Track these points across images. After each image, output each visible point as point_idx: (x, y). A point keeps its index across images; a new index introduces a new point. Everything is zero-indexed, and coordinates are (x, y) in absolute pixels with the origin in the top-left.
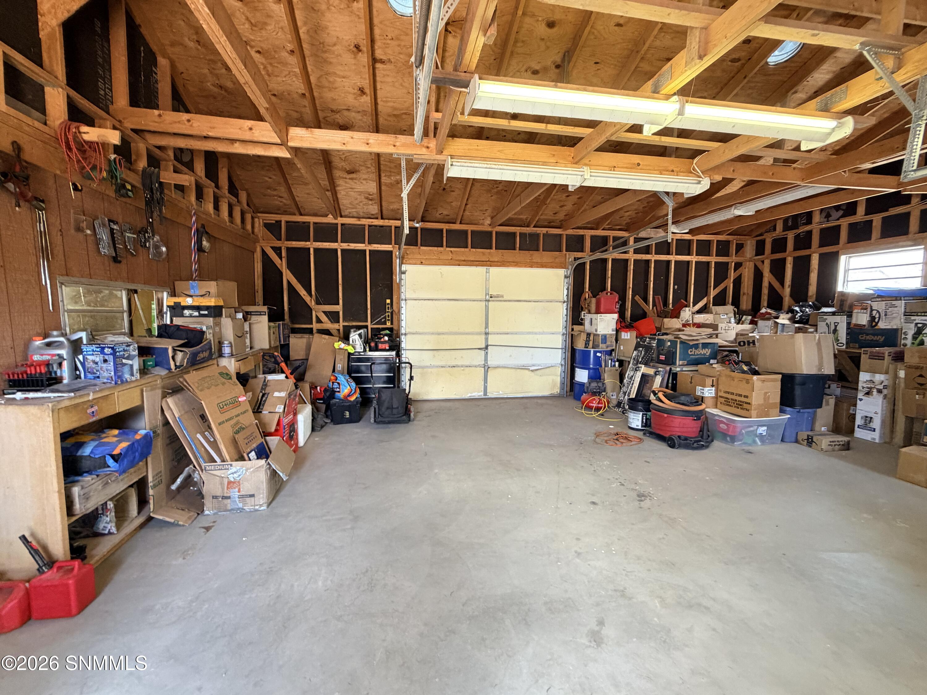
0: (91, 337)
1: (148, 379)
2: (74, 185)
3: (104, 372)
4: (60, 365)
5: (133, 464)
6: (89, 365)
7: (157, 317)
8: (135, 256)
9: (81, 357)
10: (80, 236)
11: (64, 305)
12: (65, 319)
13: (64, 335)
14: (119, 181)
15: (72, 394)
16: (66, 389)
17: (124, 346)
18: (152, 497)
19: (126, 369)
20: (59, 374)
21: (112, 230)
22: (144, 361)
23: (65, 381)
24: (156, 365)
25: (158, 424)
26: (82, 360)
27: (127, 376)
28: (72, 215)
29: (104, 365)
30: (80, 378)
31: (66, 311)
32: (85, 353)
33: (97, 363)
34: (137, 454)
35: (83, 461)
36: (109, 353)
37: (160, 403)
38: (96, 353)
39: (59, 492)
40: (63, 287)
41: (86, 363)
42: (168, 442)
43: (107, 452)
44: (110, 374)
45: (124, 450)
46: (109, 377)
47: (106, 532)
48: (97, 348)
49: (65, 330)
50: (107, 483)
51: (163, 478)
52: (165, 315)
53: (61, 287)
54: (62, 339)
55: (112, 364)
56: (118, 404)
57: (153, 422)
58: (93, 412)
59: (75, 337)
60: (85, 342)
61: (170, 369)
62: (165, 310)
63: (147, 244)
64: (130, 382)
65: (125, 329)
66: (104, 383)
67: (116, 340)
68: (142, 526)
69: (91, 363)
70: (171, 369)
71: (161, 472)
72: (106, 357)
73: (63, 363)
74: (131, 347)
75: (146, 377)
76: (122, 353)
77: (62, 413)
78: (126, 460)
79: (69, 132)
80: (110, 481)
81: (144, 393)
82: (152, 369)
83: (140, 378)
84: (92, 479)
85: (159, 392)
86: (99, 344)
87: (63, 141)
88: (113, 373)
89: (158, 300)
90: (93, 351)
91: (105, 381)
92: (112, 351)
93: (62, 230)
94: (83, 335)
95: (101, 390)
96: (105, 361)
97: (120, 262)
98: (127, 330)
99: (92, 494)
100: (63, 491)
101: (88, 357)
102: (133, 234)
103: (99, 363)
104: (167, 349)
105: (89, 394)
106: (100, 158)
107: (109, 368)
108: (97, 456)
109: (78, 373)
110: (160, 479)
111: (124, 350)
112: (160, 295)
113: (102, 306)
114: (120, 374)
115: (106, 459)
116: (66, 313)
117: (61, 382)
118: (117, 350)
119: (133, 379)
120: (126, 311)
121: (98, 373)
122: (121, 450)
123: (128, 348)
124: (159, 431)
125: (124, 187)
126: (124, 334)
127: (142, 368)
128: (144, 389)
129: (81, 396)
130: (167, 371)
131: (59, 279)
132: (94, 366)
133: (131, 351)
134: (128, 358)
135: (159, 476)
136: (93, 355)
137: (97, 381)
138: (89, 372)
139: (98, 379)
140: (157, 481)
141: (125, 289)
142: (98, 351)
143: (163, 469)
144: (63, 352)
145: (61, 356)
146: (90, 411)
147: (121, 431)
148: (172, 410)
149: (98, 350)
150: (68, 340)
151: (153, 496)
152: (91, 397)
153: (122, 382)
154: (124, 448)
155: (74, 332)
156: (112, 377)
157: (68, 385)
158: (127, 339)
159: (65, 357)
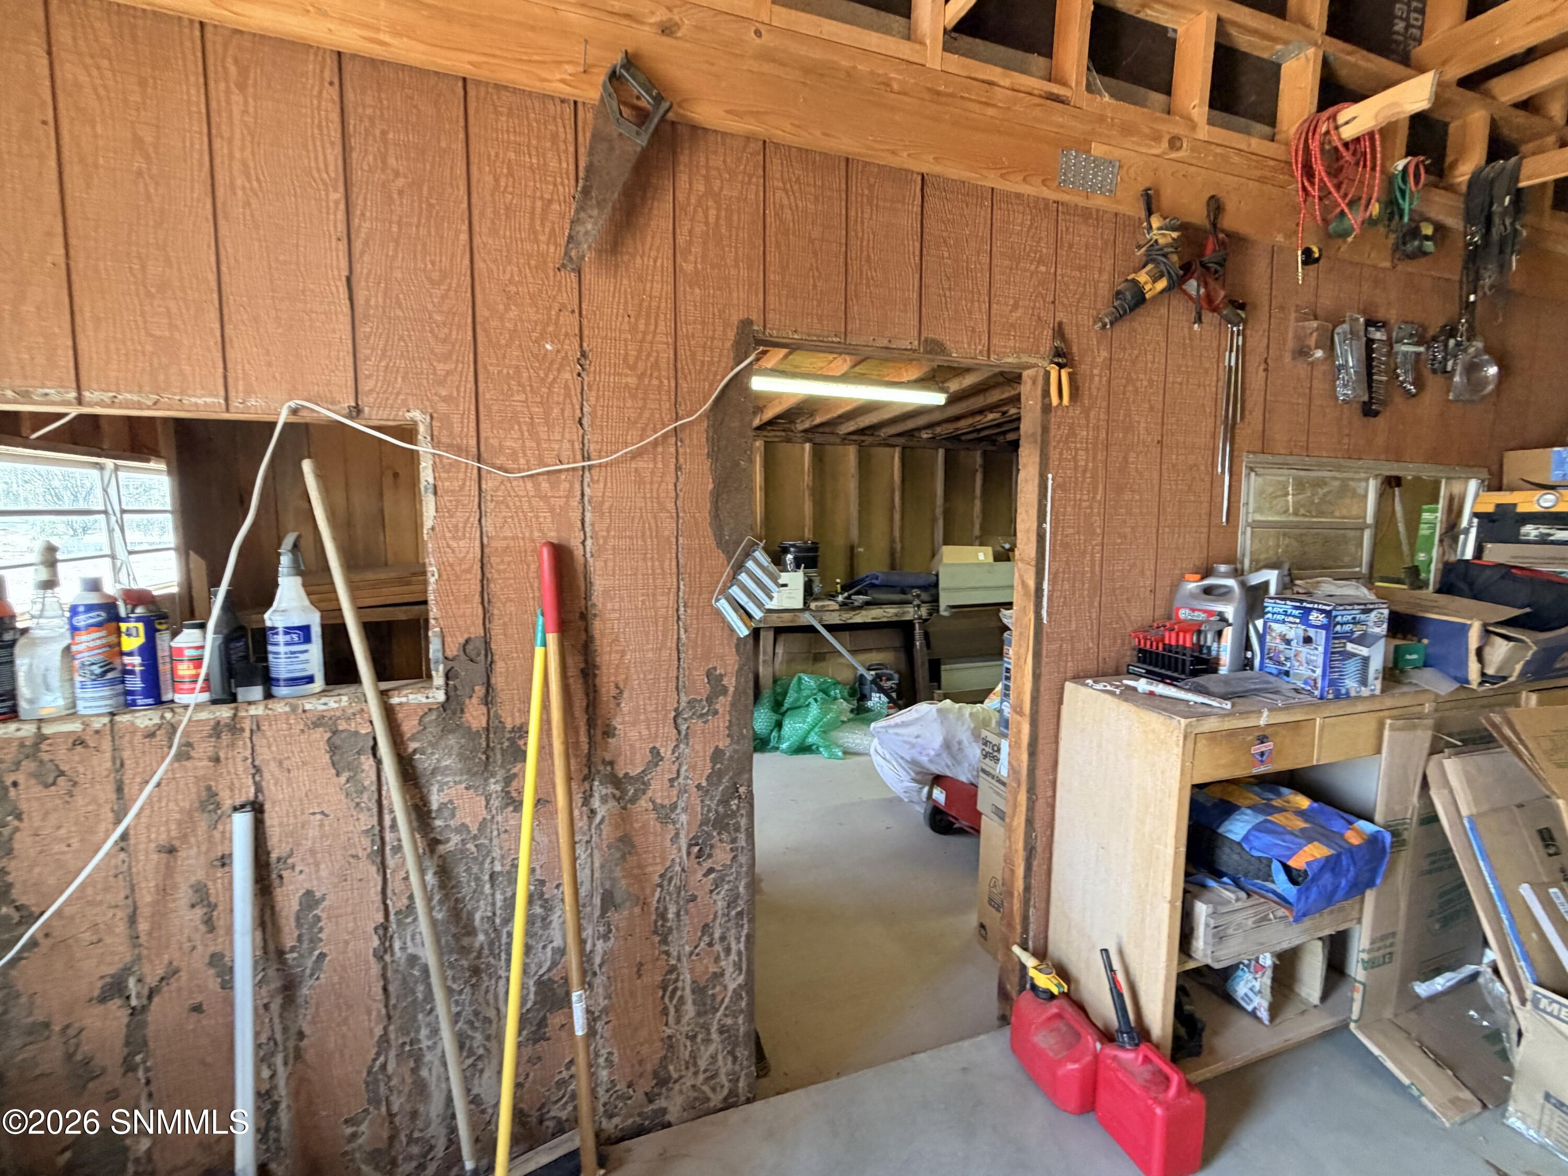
0: (1287, 579)
1: (1400, 698)
2: (1307, 252)
3: (1301, 665)
4: (1219, 634)
5: (1329, 899)
6: (1273, 642)
7: (1441, 541)
8: (1414, 396)
9: (1260, 623)
10: (1302, 368)
11: (1247, 513)
12: (1245, 542)
13: (1237, 573)
14: (1406, 219)
15: (1228, 705)
16: (1221, 689)
17: (1356, 612)
18: (1361, 987)
19: (1352, 667)
20: (1214, 653)
21: (1370, 342)
22: (1397, 648)
23: (1223, 670)
24: (1426, 665)
25: (1409, 816)
26: (1261, 631)
27: (1351, 684)
28: (1292, 324)
29: (1304, 650)
30: (1252, 668)
31: (1248, 525)
32: (1269, 616)
33: (1288, 642)
34: (1343, 882)
35: (1227, 850)
36: (1319, 623)
37: (1422, 763)
38: (1291, 619)
39: (1172, 902)
40: (1253, 474)
41: (1268, 638)
42: (1425, 865)
43: (1276, 852)
44: (1314, 671)
45: (1315, 867)
46: (1309, 678)
47: (1249, 1008)
48: (1296, 608)
49: (1242, 563)
50: (1265, 918)
51: (1398, 949)
52: (1462, 537)
53: (1248, 475)
54: (1231, 582)
55: (1321, 649)
56: (1320, 747)
57: (1397, 808)
58: (1262, 754)
59: (1255, 579)
60: (1273, 590)
61: (1464, 680)
62: (1464, 523)
63: (1450, 364)
64: (1356, 697)
65: (1360, 566)
66: (1296, 691)
67: (1338, 592)
68: (1326, 1035)
69: (1278, 641)
70: (1468, 682)
71: (1394, 934)
72: (1312, 632)
73: (1225, 633)
74: (1374, 613)
75: (1397, 691)
76: (1347, 628)
77: (1202, 743)
78: (1315, 889)
79: (1314, 134)
80: (1271, 916)
81: (1386, 733)
82: (1412, 673)
83: (1383, 691)
84: (1238, 900)
85: (1424, 737)
86: (1301, 601)
87: (1300, 159)
88: (1319, 672)
89: (1451, 499)
90: (1285, 613)
91: (1300, 684)
92: (1325, 621)
93: (1269, 361)
94: (1271, 577)
95: (1286, 708)
96: (1308, 640)
97: (1376, 414)
98: (1365, 570)
99: (1230, 931)
100: (1179, 904)
101: (1275, 626)
102: (1418, 344)
103: (1294, 643)
104: (1464, 629)
105: (1260, 712)
106: (1373, 178)
107: (1313, 658)
108: (1256, 853)
109: (1249, 654)
110: (1388, 950)
111: (1355, 622)
112: (1457, 488)
113: (1321, 514)
114: (1336, 676)
115: (1273, 866)
116: (1249, 530)
117: (1215, 670)
118: (1339, 619)
119: (1365, 692)
120: (1368, 526)
121: (1288, 664)
122: (1308, 863)
123: (1363, 617)
124: (1406, 835)
125: (1415, 232)
126: (1357, 577)
127: (1390, 665)
128: (1388, 722)
129: (1244, 714)
130: (1452, 686)
131: (1245, 460)
132: (1282, 647)
133: (1371, 624)
134: (1361, 641)
135: (1388, 942)
136: (1284, 622)
137: (1283, 684)
138: (1270, 658)
139: (1285, 678)
140: (1382, 952)
141: (1376, 476)
142: (1294, 616)
143: (1401, 927)
144: (1229, 610)
145: (1223, 619)
146: (1257, 749)
147: (1315, 805)
148: (1451, 791)
149: (1296, 612)
150: (1243, 584)
151: (1364, 985)
152: (1263, 721)
153: (1338, 696)
154: (1316, 860)
155: (1258, 566)
156: (1315, 680)
157: (1226, 681)
158: (1364, 593)
159: (1231, 620)
